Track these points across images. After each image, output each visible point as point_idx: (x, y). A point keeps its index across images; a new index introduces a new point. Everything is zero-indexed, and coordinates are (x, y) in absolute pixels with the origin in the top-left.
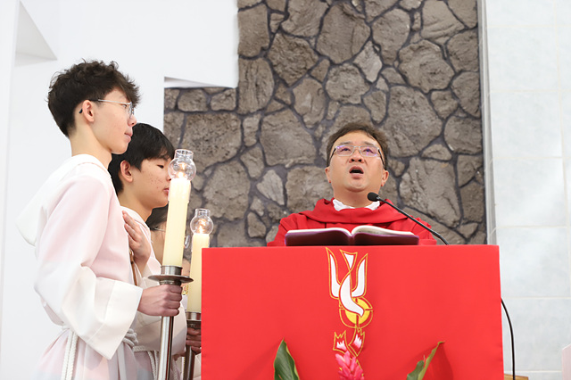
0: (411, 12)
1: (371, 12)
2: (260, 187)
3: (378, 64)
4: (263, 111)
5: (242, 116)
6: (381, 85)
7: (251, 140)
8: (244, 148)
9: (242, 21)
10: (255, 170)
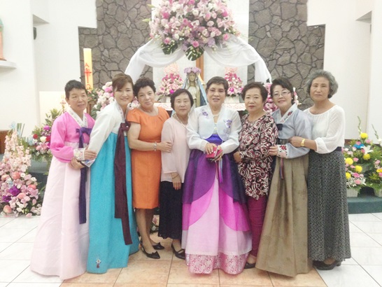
0: (137, 9)
1: (128, 9)
2: (104, 53)
3: (130, 23)
4: (103, 34)
5: (99, 36)
6: (131, 28)
7: (101, 42)
8: (99, 44)
9: (97, 11)
10: (102, 49)
